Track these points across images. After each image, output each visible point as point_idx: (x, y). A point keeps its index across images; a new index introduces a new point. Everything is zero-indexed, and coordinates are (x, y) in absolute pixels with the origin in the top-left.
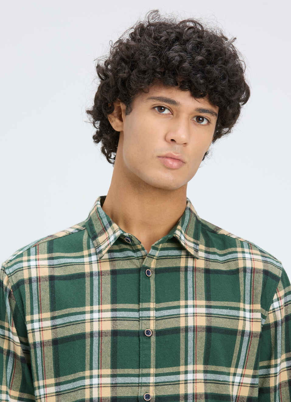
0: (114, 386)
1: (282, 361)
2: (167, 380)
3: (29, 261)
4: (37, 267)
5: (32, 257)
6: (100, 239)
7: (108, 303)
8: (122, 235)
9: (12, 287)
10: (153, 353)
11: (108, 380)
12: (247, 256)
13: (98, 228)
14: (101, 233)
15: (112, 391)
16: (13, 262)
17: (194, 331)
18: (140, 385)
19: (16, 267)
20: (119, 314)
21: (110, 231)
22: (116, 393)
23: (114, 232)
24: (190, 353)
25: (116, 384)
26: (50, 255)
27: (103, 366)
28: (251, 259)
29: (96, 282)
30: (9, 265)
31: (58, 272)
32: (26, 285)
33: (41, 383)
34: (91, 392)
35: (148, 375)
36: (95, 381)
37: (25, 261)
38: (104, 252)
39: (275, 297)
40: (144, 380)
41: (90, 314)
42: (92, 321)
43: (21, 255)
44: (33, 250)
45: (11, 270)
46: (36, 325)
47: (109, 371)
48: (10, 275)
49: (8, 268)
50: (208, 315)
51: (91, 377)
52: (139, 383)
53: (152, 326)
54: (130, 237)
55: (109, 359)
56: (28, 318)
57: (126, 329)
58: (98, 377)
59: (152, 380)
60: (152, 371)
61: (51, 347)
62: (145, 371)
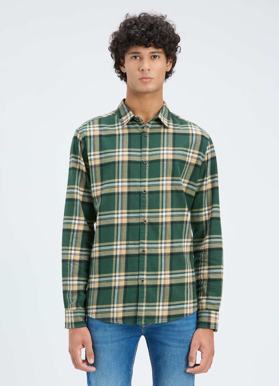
0: (129, 186)
1: (209, 179)
2: (154, 184)
3: (90, 128)
4: (94, 131)
5: (91, 126)
6: (123, 118)
7: (126, 148)
8: (134, 117)
9: (82, 139)
10: (147, 171)
11: (126, 184)
12: (193, 128)
13: (122, 113)
14: (124, 116)
15: (128, 189)
16: (82, 128)
17: (167, 161)
18: (141, 186)
19: (83, 130)
20: (132, 153)
21: (128, 115)
22: (130, 190)
23: (130, 115)
24: (165, 172)
25: (130, 185)
26: (100, 125)
27: (124, 177)
28: (195, 130)
29: (121, 138)
30: (80, 129)
31: (103, 133)
32: (88, 138)
33: (95, 184)
34: (118, 189)
35: (145, 181)
36: (120, 184)
37: (88, 128)
38: (125, 124)
39: (207, 148)
40: (143, 184)
41: (118, 153)
42: (119, 156)
43: (86, 125)
44: (91, 123)
45: (81, 131)
46: (92, 157)
47: (126, 180)
48: (81, 134)
49: (80, 130)
50: (174, 154)
51: (118, 182)
52: (140, 185)
53: (147, 159)
54: (138, 118)
55: (127, 174)
56: (89, 154)
57: (135, 160)
58: (122, 182)
59: (147, 183)
60: (147, 179)
61: (99, 167)
62: (143, 180)
